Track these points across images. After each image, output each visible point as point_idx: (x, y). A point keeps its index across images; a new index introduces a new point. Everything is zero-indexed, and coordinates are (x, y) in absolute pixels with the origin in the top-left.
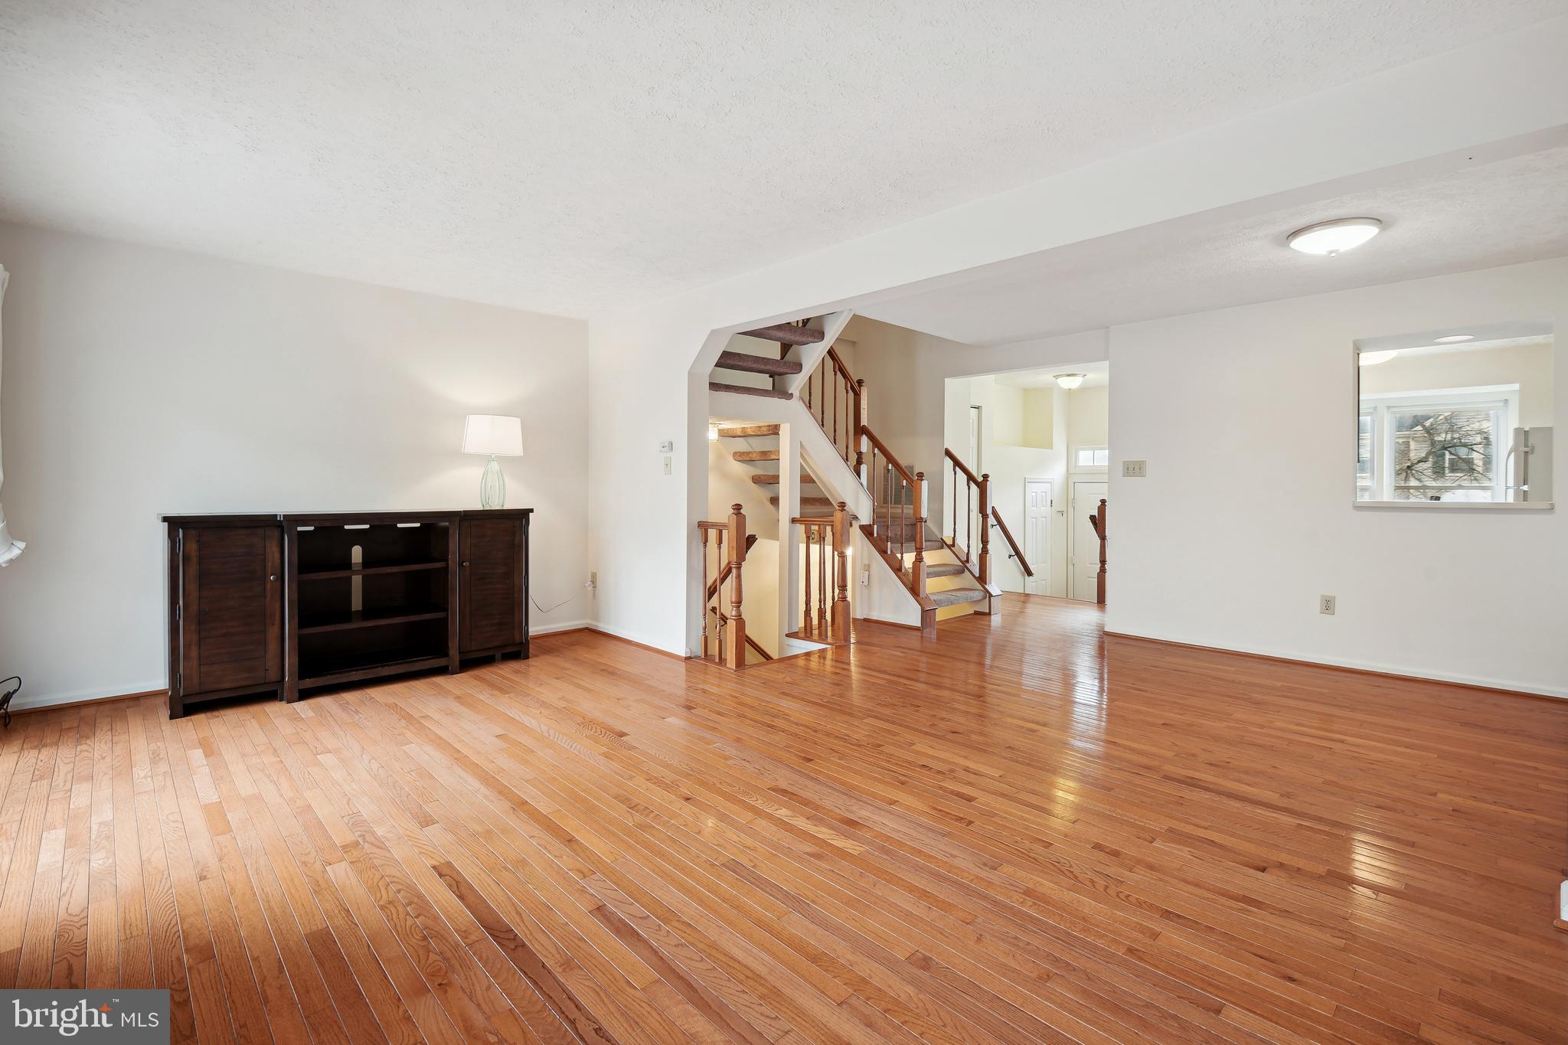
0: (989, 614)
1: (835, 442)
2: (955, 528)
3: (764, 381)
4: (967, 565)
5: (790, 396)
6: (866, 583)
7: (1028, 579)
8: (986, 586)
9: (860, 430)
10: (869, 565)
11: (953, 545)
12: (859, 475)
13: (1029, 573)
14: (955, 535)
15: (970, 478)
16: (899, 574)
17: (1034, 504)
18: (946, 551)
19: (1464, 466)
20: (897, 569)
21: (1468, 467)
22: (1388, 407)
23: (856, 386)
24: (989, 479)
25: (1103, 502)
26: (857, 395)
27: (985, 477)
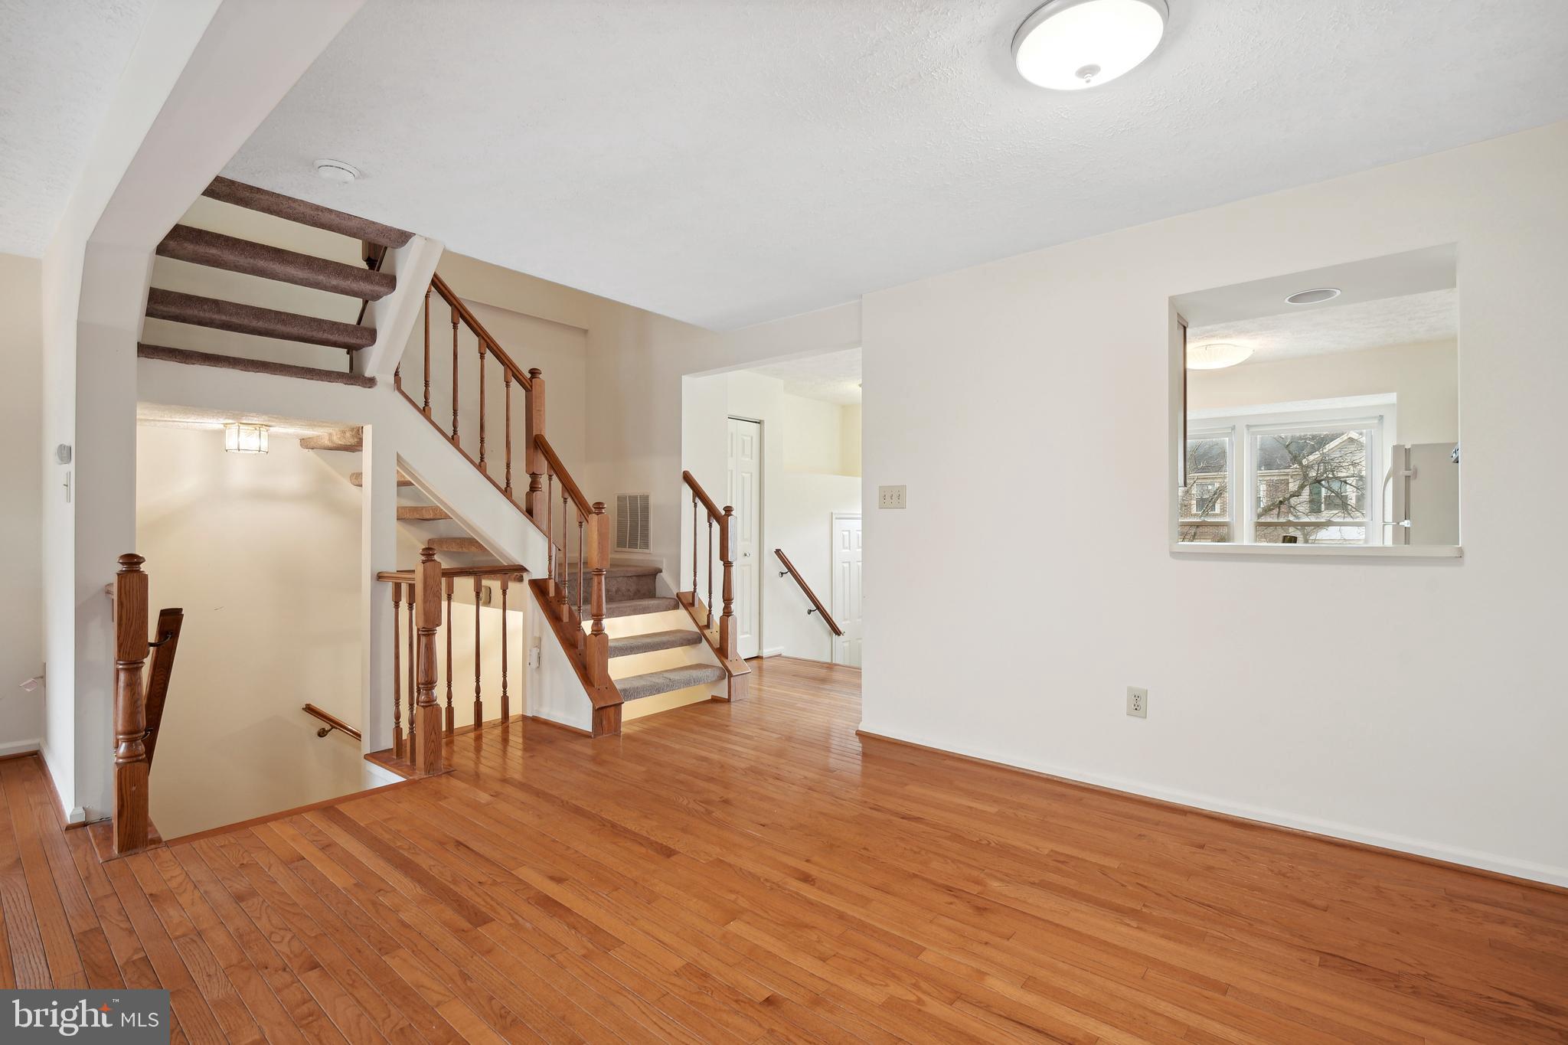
0: (728, 701)
1: (480, 465)
2: (695, 580)
3: (337, 359)
4: (706, 631)
5: (370, 382)
6: (534, 664)
7: (836, 642)
8: (728, 664)
11: (693, 604)
13: (838, 632)
14: (695, 589)
15: (712, 512)
17: (847, 545)
18: (682, 613)
19: (1338, 501)
21: (1342, 504)
22: (1248, 425)
23: (528, 377)
27: (730, 510)
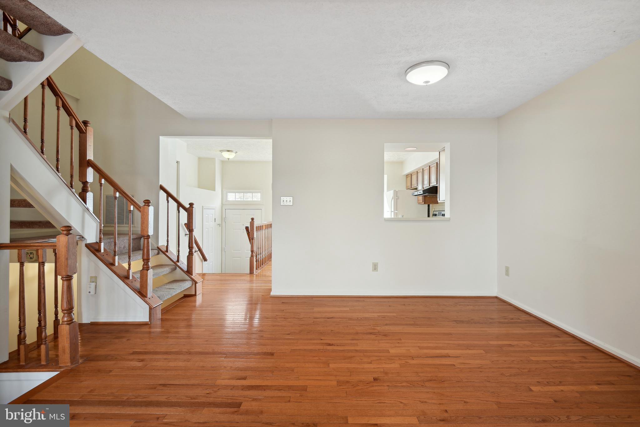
0: (195, 295)
1: (58, 170)
2: (168, 239)
4: (178, 264)
6: (93, 292)
7: (205, 263)
8: (192, 277)
9: (85, 163)
10: (96, 277)
11: (167, 251)
12: (85, 200)
13: (205, 260)
14: (168, 244)
15: (180, 205)
16: (127, 281)
17: (207, 221)
18: (162, 256)
20: (125, 278)
23: (82, 126)
24: (194, 206)
25: (253, 219)
26: (83, 133)
27: (191, 205)
